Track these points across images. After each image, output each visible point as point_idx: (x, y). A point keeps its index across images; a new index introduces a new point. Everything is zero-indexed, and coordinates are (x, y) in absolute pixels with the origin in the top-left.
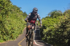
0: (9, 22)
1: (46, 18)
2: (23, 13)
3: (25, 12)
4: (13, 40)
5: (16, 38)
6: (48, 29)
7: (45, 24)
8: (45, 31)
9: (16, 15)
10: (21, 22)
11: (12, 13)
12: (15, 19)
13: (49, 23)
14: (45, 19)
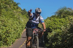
0: (3, 22)
1: (52, 17)
2: (21, 10)
3: (24, 9)
4: (7, 47)
5: (12, 44)
6: (54, 33)
7: (50, 26)
8: (50, 35)
9: (12, 14)
10: (19, 22)
11: (7, 10)
12: (11, 19)
13: (56, 25)
14: (50, 19)
